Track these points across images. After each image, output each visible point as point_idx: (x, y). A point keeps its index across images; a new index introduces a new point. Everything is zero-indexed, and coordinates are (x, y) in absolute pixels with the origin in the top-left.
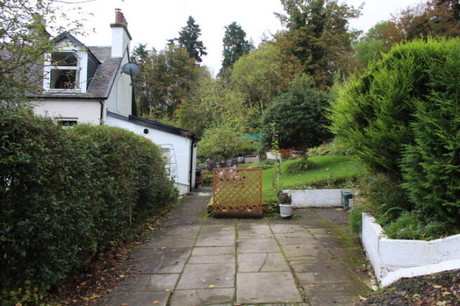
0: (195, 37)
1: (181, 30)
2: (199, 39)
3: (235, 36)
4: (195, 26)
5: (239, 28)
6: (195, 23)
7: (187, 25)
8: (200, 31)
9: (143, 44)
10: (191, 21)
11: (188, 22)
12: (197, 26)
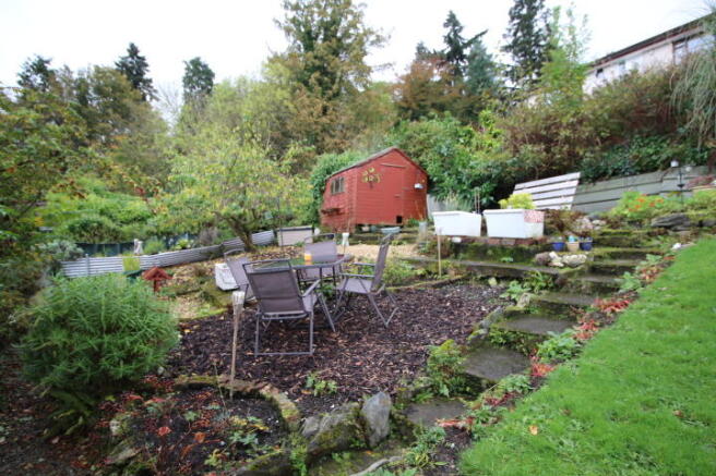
0: (141, 74)
1: (118, 60)
2: (147, 76)
3: (199, 75)
4: (139, 58)
5: (205, 66)
6: (140, 55)
7: (127, 54)
8: (146, 65)
9: (45, 58)
10: (133, 51)
11: (129, 51)
12: (143, 59)
